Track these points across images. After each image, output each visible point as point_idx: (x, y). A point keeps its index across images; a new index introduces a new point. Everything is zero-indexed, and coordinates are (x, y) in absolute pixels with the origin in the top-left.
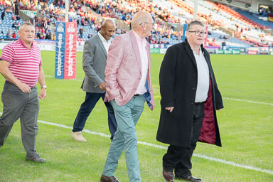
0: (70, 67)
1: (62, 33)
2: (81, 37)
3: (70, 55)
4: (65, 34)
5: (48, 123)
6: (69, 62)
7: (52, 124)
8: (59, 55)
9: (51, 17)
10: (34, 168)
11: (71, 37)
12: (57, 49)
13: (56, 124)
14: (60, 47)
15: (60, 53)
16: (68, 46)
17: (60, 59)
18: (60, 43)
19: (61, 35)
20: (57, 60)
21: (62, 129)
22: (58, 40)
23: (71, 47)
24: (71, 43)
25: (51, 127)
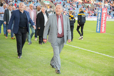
0: (103, 28)
1: (100, 13)
2: (110, 15)
3: (103, 23)
4: (102, 14)
5: (91, 51)
6: (103, 26)
7: (93, 52)
8: (99, 23)
9: (97, 6)
10: (84, 69)
11: (104, 15)
12: (98, 20)
13: (94, 52)
14: (99, 19)
15: (99, 21)
16: (103, 18)
17: (99, 25)
18: (99, 17)
19: (100, 14)
20: (97, 25)
21: (97, 54)
22: (98, 16)
23: (104, 19)
24: (104, 17)
25: (92, 53)
